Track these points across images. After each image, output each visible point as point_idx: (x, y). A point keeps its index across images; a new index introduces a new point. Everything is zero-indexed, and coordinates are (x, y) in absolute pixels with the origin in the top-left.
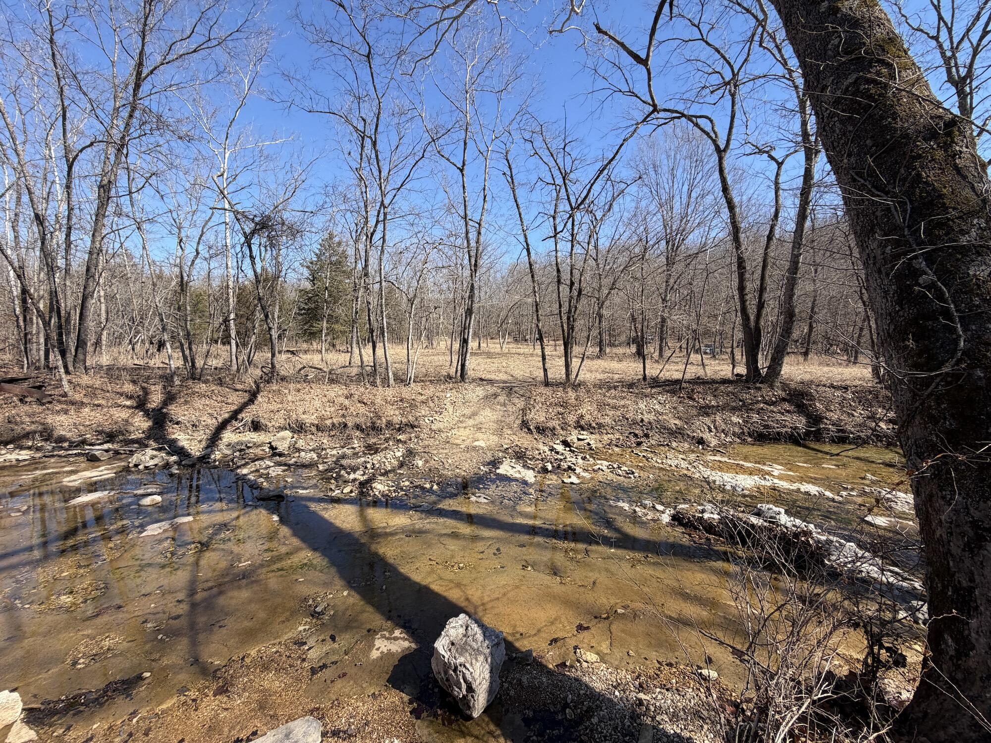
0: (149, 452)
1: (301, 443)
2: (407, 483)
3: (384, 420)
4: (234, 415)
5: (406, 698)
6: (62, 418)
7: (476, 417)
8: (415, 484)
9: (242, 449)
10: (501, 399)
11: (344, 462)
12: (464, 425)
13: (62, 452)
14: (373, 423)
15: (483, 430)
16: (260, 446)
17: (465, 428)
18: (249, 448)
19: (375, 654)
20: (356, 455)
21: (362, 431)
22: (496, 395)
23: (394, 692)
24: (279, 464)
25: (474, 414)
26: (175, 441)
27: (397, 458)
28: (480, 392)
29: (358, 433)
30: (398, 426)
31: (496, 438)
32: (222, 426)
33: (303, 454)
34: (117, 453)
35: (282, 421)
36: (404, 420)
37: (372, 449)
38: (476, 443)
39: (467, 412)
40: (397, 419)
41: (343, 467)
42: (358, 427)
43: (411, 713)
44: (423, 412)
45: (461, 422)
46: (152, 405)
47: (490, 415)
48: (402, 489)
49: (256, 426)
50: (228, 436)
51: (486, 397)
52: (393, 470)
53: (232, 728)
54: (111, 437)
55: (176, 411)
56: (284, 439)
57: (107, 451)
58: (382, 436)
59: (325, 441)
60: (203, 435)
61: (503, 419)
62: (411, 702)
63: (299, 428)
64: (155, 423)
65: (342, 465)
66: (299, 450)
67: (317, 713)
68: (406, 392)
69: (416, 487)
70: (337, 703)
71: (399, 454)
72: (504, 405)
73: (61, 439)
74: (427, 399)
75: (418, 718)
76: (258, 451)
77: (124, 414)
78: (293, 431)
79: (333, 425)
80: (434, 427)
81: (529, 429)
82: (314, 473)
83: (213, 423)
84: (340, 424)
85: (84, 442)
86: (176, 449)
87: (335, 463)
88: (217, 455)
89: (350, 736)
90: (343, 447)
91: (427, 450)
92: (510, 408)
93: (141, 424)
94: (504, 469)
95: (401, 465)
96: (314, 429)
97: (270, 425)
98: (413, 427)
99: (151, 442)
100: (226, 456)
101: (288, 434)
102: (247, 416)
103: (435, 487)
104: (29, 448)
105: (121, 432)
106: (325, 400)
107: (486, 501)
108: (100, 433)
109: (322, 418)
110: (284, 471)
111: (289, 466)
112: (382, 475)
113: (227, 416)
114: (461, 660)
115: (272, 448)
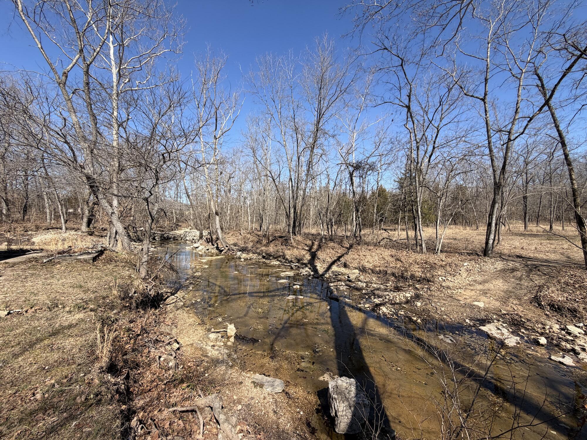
0: (307, 269)
1: (362, 277)
2: (402, 313)
3: (409, 273)
4: (339, 258)
5: (319, 402)
6: (288, 251)
7: (487, 284)
8: (408, 315)
9: (336, 274)
10: (519, 274)
11: (376, 292)
12: (472, 288)
13: (286, 264)
14: (402, 274)
15: (488, 295)
16: (344, 275)
17: (472, 290)
18: (339, 275)
19: (321, 378)
20: (386, 290)
21: (396, 277)
22: (513, 270)
23: (316, 397)
24: (347, 285)
25: (485, 282)
26: (316, 266)
27: (406, 298)
28: (500, 265)
29: (393, 278)
30: (418, 279)
31: (498, 304)
32: (333, 263)
33: (360, 283)
34: (299, 267)
35: (356, 265)
36: (423, 276)
37: (397, 289)
38: (476, 303)
39: (479, 278)
40: (419, 274)
41: (374, 294)
42: (393, 274)
43: (316, 409)
44: (439, 273)
45: (470, 285)
46: (313, 250)
47: (501, 285)
48: (397, 315)
49: (345, 266)
50: (334, 268)
51: (504, 271)
52: (400, 304)
53: (266, 370)
54: (299, 261)
55: (320, 254)
56: (354, 273)
57: (296, 266)
58: (407, 283)
59: (374, 279)
60: (326, 266)
61: (513, 290)
62: (319, 405)
63: (363, 270)
64: (312, 258)
65: (374, 293)
66: (359, 281)
67: (287, 384)
68: (432, 258)
69: (407, 317)
70: (296, 385)
71: (408, 295)
72: (520, 279)
73: (287, 259)
74: (446, 265)
75: (317, 413)
76: (343, 277)
77: (304, 253)
78: (360, 270)
79: (380, 271)
80: (444, 284)
81: (540, 305)
82: (359, 293)
83: (330, 260)
84: (383, 271)
85: (291, 261)
86: (315, 270)
87: (372, 291)
88: (327, 275)
89: (290, 398)
90: (382, 284)
91: (431, 298)
92: (525, 283)
93: (308, 257)
94: (489, 328)
95: (407, 302)
96: (370, 271)
97: (351, 265)
98: (429, 281)
99: (309, 265)
100: (330, 276)
101: (357, 271)
102: (343, 260)
103: (419, 321)
104: (279, 261)
105: (302, 260)
106: (381, 256)
107: (450, 342)
108: (296, 258)
109: (375, 267)
110: (347, 289)
111: (350, 287)
112: (392, 304)
113: (336, 258)
114: (335, 396)
115: (348, 277)
